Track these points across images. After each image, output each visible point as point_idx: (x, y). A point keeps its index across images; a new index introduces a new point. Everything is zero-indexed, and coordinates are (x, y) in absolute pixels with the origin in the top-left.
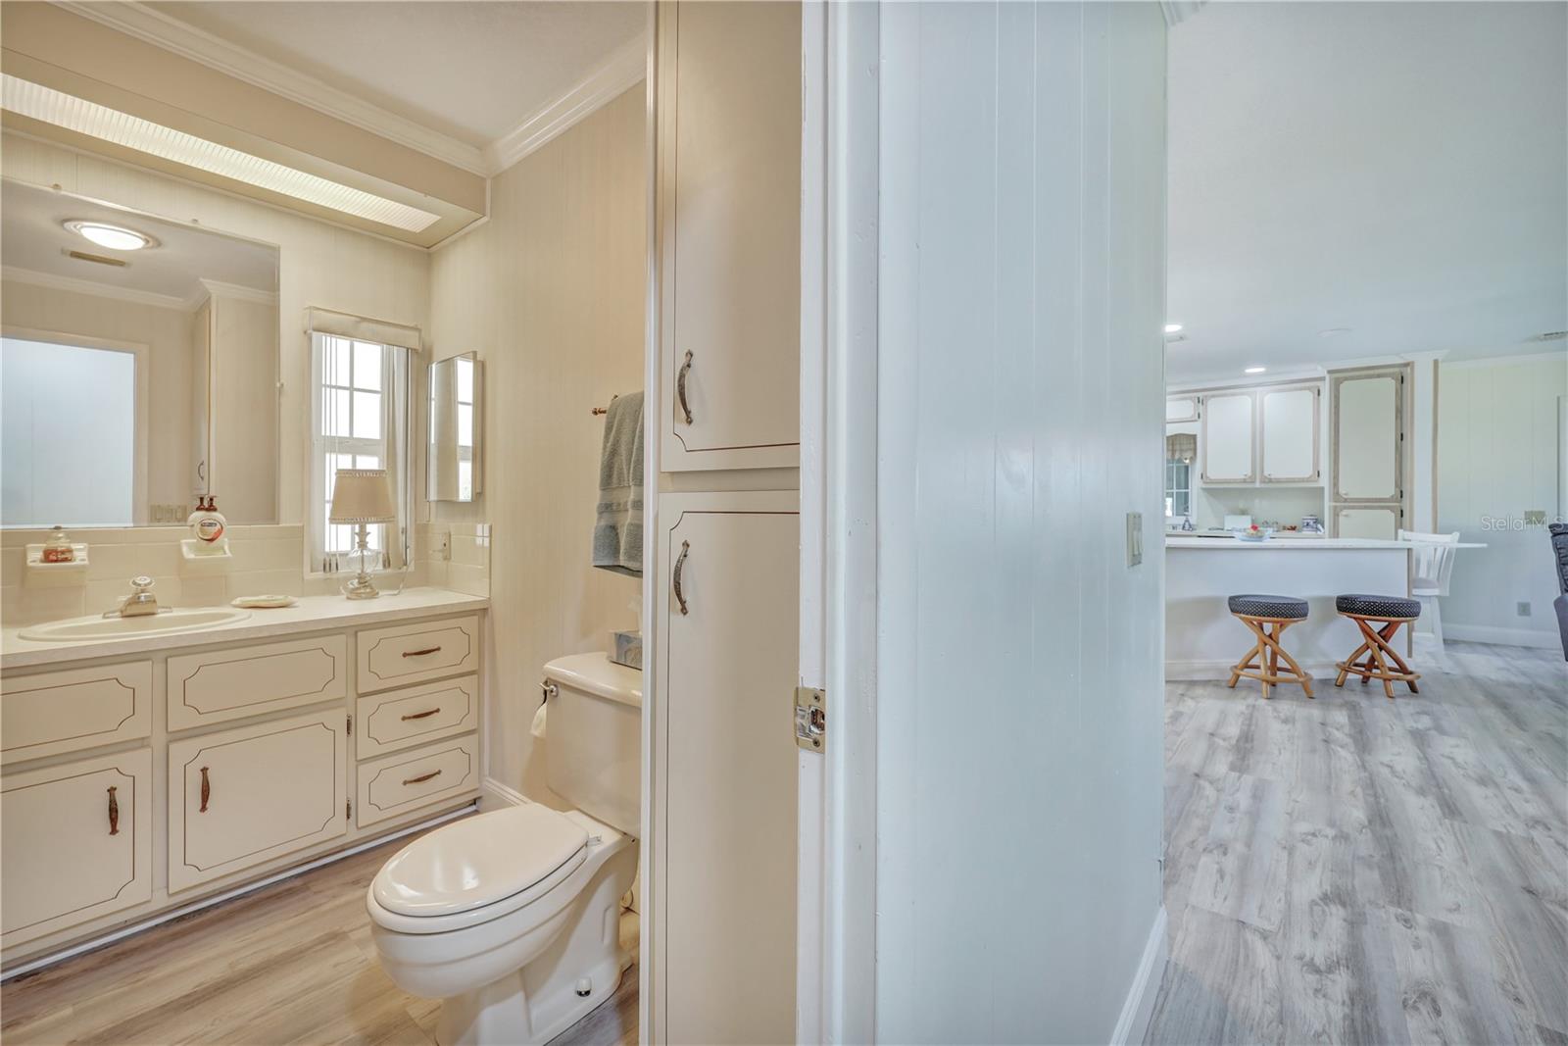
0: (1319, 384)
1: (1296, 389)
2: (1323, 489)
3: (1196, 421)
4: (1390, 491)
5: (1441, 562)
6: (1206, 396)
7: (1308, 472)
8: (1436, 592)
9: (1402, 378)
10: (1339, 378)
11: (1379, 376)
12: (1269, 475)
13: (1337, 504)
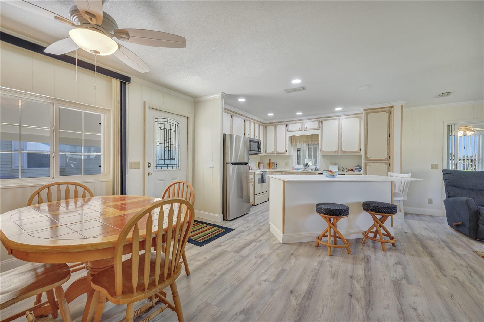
0: (361, 115)
1: (353, 117)
2: (362, 155)
4: (385, 156)
5: (404, 186)
6: (322, 120)
7: (357, 149)
8: (402, 198)
9: (390, 112)
10: (368, 112)
11: (382, 111)
12: (344, 150)
13: (367, 161)
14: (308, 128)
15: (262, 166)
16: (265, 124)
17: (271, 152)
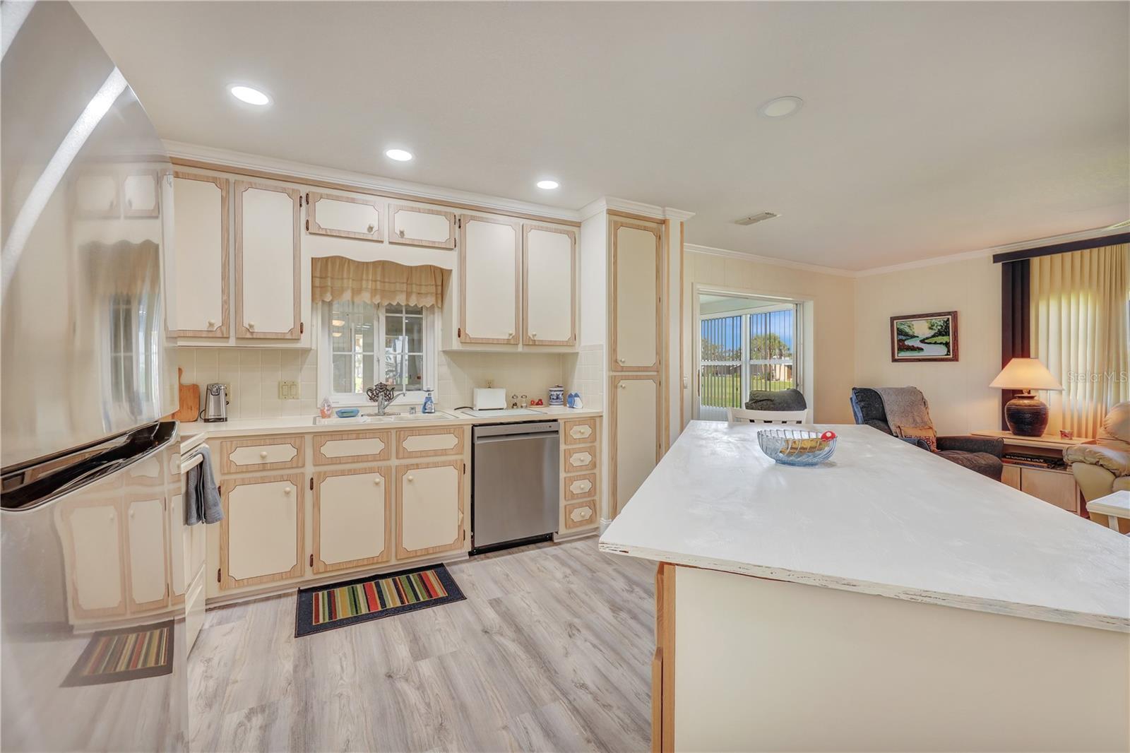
0: (574, 230)
3: (452, 249)
4: (652, 358)
6: (464, 215)
9: (660, 235)
10: (618, 220)
11: (645, 228)
14: (407, 236)
17: (205, 327)
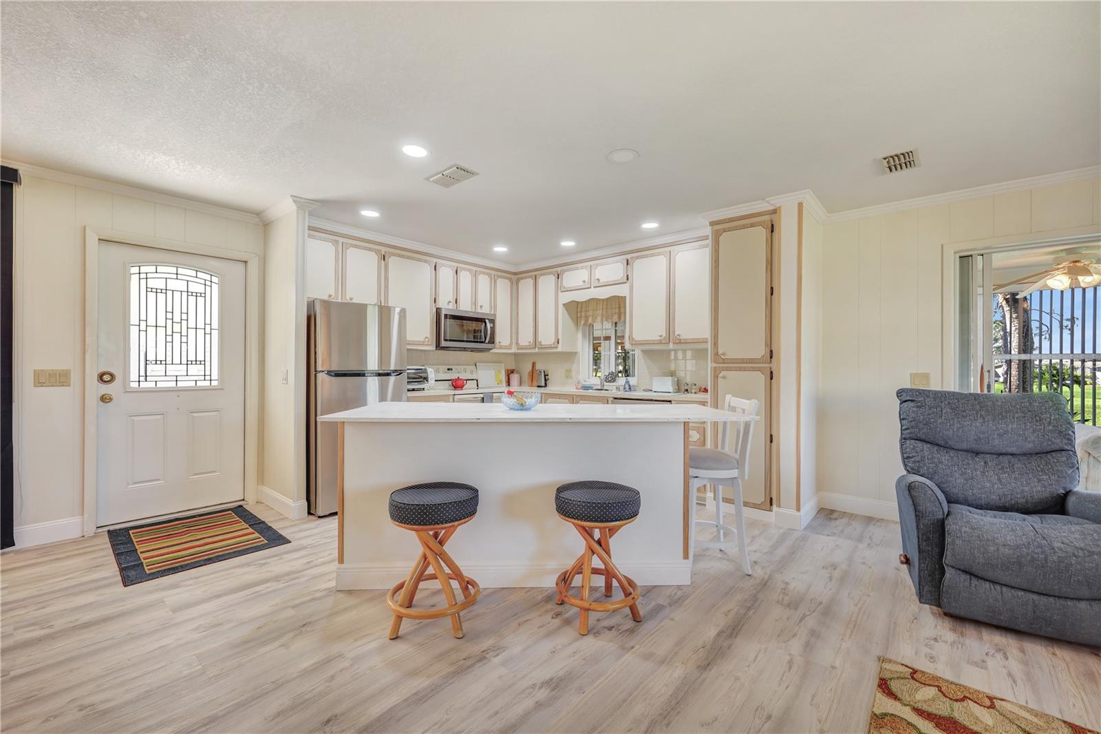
3: (625, 283)
4: (760, 351)
6: (633, 258)
9: (772, 225)
10: (720, 228)
11: (752, 225)
12: (678, 335)
13: (718, 365)
14: (601, 281)
15: (515, 378)
16: (515, 274)
17: (528, 344)
